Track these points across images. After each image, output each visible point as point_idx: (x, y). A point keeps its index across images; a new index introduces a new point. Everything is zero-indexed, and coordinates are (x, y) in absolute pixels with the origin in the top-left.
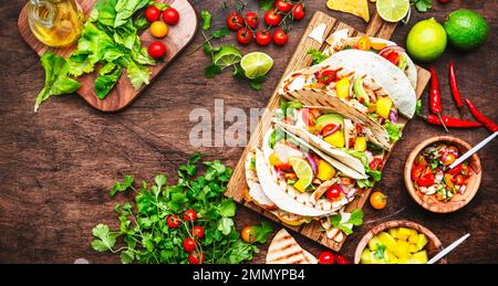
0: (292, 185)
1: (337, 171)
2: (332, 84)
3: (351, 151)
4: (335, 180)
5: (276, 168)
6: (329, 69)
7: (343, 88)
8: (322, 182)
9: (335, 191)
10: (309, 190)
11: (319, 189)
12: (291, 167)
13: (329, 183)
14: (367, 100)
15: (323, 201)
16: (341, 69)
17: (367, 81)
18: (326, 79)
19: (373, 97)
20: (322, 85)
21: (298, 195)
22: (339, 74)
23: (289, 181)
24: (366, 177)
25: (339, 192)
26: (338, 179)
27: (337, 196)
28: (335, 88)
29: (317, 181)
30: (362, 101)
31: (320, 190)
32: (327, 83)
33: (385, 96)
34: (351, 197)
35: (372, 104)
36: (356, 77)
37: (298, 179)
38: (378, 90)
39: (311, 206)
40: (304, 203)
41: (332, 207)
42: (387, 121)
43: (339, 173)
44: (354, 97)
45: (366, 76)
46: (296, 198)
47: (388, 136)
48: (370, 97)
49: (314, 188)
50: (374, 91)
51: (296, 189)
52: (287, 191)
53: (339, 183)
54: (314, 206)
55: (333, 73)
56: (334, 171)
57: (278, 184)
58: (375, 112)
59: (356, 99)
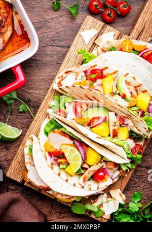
0: (63, 169)
1: (102, 157)
2: (99, 81)
3: (115, 140)
4: (100, 165)
5: (50, 154)
6: (96, 68)
7: (108, 84)
8: (90, 166)
9: (101, 174)
10: (79, 173)
11: (87, 172)
12: (63, 154)
13: (95, 168)
14: (128, 96)
15: (91, 182)
16: (106, 68)
17: (129, 79)
18: (94, 76)
19: (134, 93)
20: (88, 82)
21: (69, 178)
22: (105, 72)
23: (62, 166)
24: (128, 161)
25: (105, 174)
26: (104, 164)
27: (102, 178)
28: (102, 85)
29: (85, 166)
30: (124, 97)
31: (88, 174)
32: (94, 80)
33: (144, 92)
34: (116, 178)
35: (133, 99)
36: (119, 75)
37: (69, 164)
38: (139, 86)
39: (81, 187)
40: (74, 185)
41: (98, 188)
42: (146, 113)
43: (104, 159)
44: (118, 92)
45: (128, 74)
46: (67, 181)
47: (147, 127)
48: (131, 93)
49: (83, 171)
50: (135, 87)
51: (67, 172)
52: (59, 174)
53: (104, 167)
54: (83, 187)
55: (100, 72)
56: (100, 157)
57: (52, 168)
58: (135, 106)
59: (119, 94)
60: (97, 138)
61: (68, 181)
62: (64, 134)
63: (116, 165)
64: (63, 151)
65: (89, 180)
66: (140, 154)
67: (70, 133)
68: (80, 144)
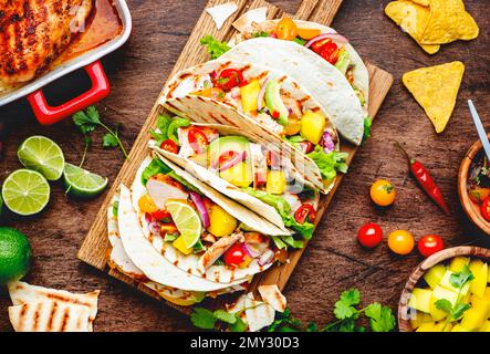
0: (170, 242)
1: (238, 222)
2: (236, 90)
3: (261, 193)
4: (235, 237)
5: (148, 217)
6: (230, 67)
7: (250, 95)
8: (217, 239)
9: (238, 253)
10: (197, 251)
11: (211, 249)
12: (169, 215)
13: (227, 241)
14: (284, 115)
15: (221, 268)
16: (247, 67)
17: (287, 86)
18: (225, 81)
19: (296, 111)
20: (217, 92)
21: (180, 260)
22: (246, 75)
23: (167, 238)
24: (288, 233)
25: (244, 254)
26: (240, 234)
27: (239, 261)
28: (240, 97)
29: (209, 238)
30: (276, 116)
31: (214, 252)
32: (227, 89)
33: (315, 110)
34: (266, 263)
35: (293, 122)
36: (270, 80)
37: (180, 234)
38: (304, 100)
39: (200, 275)
40: (189, 271)
41: (232, 278)
42: (318, 147)
43: (241, 226)
44: (266, 109)
45: (285, 77)
46: (176, 263)
47: (318, 171)
48: (290, 111)
49: (204, 248)
50: (299, 102)
51: (177, 250)
52: (163, 252)
53: (242, 241)
54: (204, 276)
55: (236, 74)
56: (234, 223)
57: (151, 241)
58: (298, 134)
59: (268, 112)
60: (228, 187)
61: (179, 265)
62: (173, 181)
63: (264, 238)
64: (169, 210)
65: (216, 264)
66: (309, 222)
67: (183, 180)
68: (199, 199)
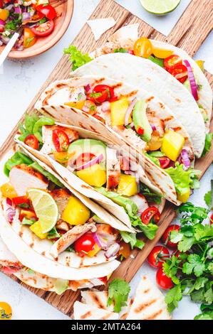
0: (28, 226)
1: (92, 214)
2: (106, 105)
3: (112, 194)
4: (87, 227)
5: (9, 201)
6: (103, 83)
7: (118, 111)
8: (71, 227)
9: (87, 243)
10: (52, 236)
11: (64, 236)
12: (29, 202)
13: (80, 230)
14: (148, 132)
15: (72, 255)
16: (119, 85)
17: (154, 106)
18: (98, 95)
19: (159, 130)
20: (90, 104)
21: (36, 242)
22: (117, 92)
23: (25, 221)
24: (133, 231)
25: (93, 243)
26: (93, 225)
27: (89, 248)
28: (109, 111)
29: (63, 226)
30: (140, 133)
31: (68, 239)
32: (98, 102)
33: (176, 129)
34: (112, 256)
35: (156, 139)
36: (138, 99)
37: (37, 219)
38: (168, 119)
39: (53, 258)
40: (43, 254)
41: (81, 264)
42: (177, 163)
43: (94, 218)
44: (132, 125)
45: (152, 98)
46: (32, 245)
47: (173, 185)
48: (154, 129)
49: (58, 235)
50: (163, 121)
51: (33, 233)
52: (21, 234)
53: (93, 231)
54: (57, 259)
55: (108, 90)
56: (88, 214)
57: (11, 223)
58: (159, 150)
59: (133, 128)
61: (34, 247)
62: (34, 172)
63: (113, 230)
64: (31, 197)
65: (67, 250)
66: (154, 223)
67: (45, 171)
68: (56, 188)
